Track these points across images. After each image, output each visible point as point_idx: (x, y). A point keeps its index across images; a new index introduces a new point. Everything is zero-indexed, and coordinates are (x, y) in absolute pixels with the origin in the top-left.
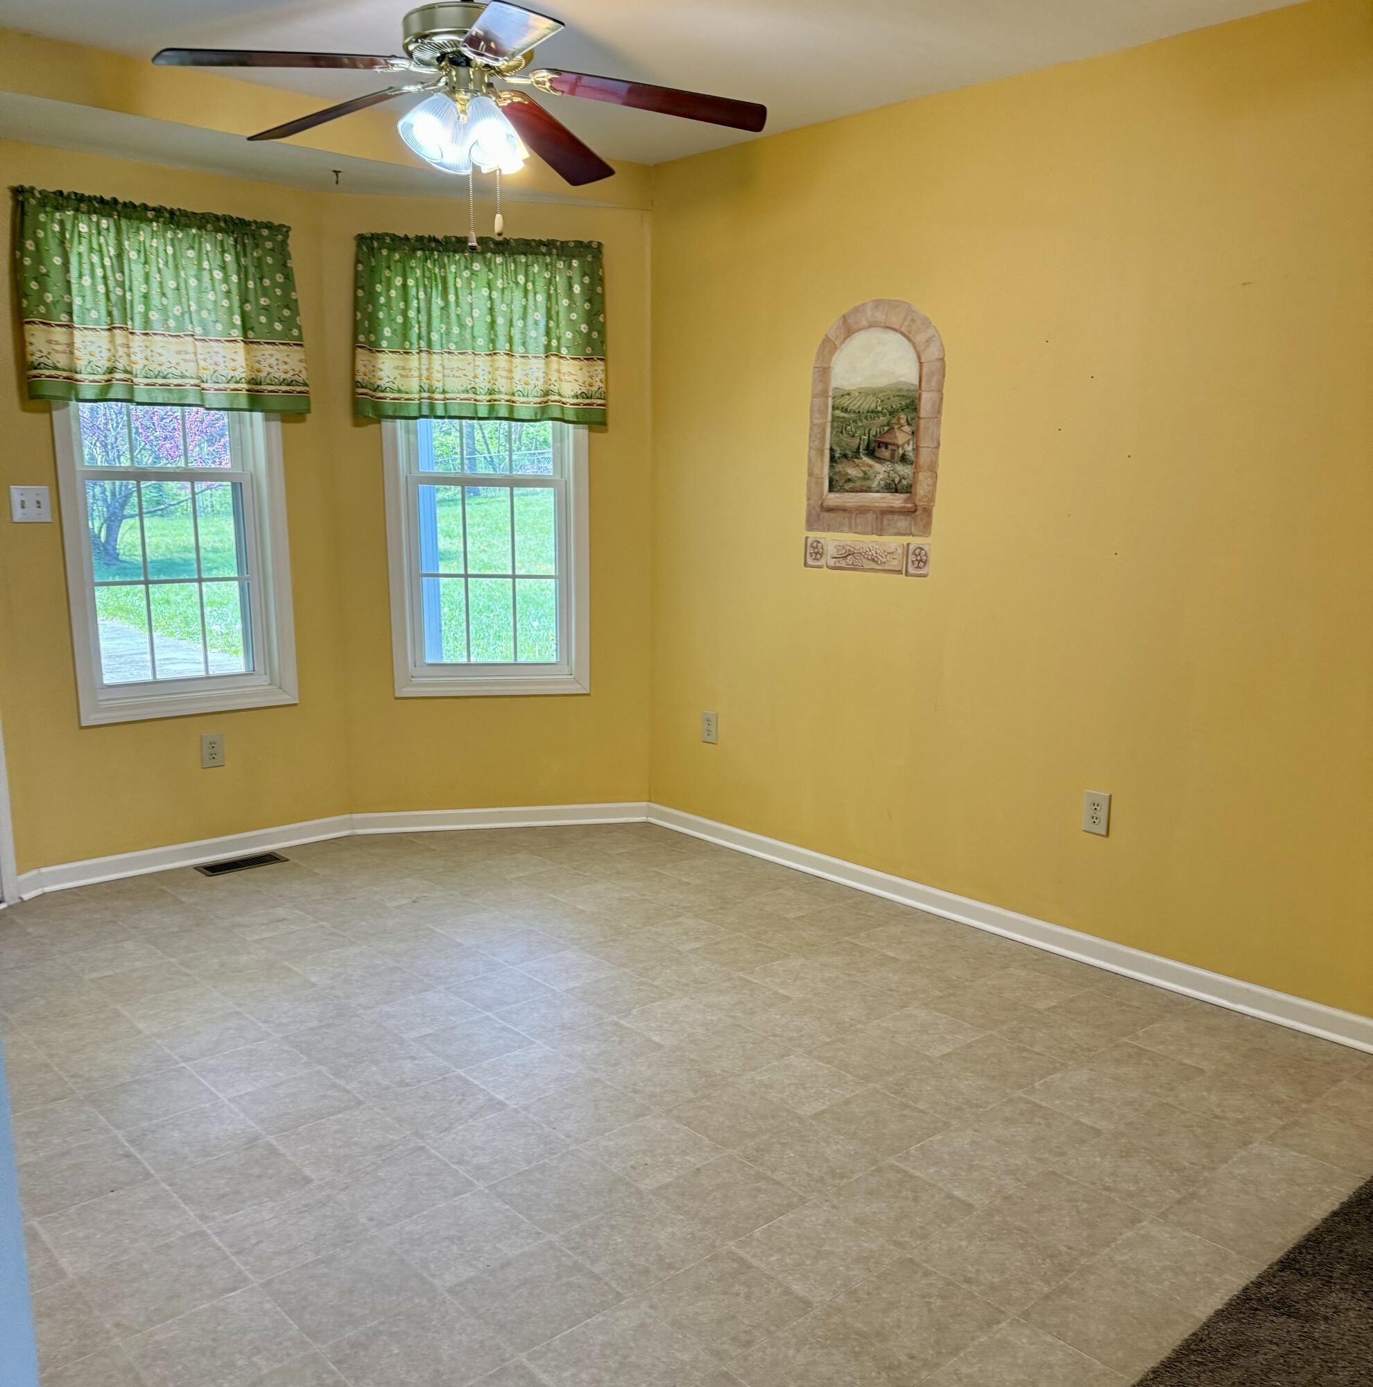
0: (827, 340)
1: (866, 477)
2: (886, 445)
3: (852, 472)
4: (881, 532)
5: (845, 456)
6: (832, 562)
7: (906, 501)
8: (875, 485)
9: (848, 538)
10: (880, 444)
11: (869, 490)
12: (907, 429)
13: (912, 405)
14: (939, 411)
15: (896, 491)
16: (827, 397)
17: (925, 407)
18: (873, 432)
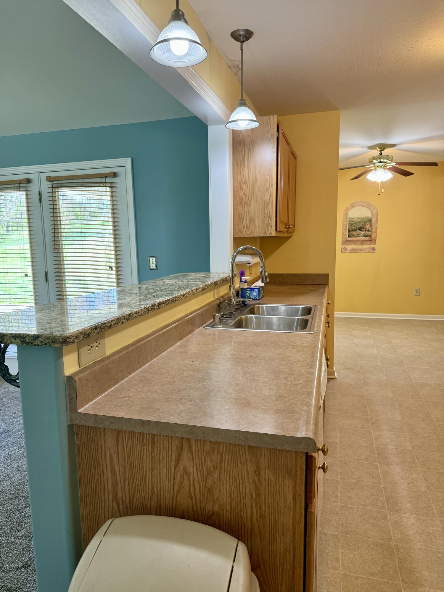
0: (347, 208)
1: (358, 234)
2: (364, 228)
3: (354, 233)
4: (363, 245)
5: (353, 230)
6: (349, 251)
7: (369, 238)
8: (361, 236)
9: (354, 246)
10: (362, 228)
11: (359, 237)
12: (369, 225)
13: (370, 221)
14: (377, 222)
15: (367, 236)
16: (347, 219)
17: (374, 220)
18: (360, 226)
